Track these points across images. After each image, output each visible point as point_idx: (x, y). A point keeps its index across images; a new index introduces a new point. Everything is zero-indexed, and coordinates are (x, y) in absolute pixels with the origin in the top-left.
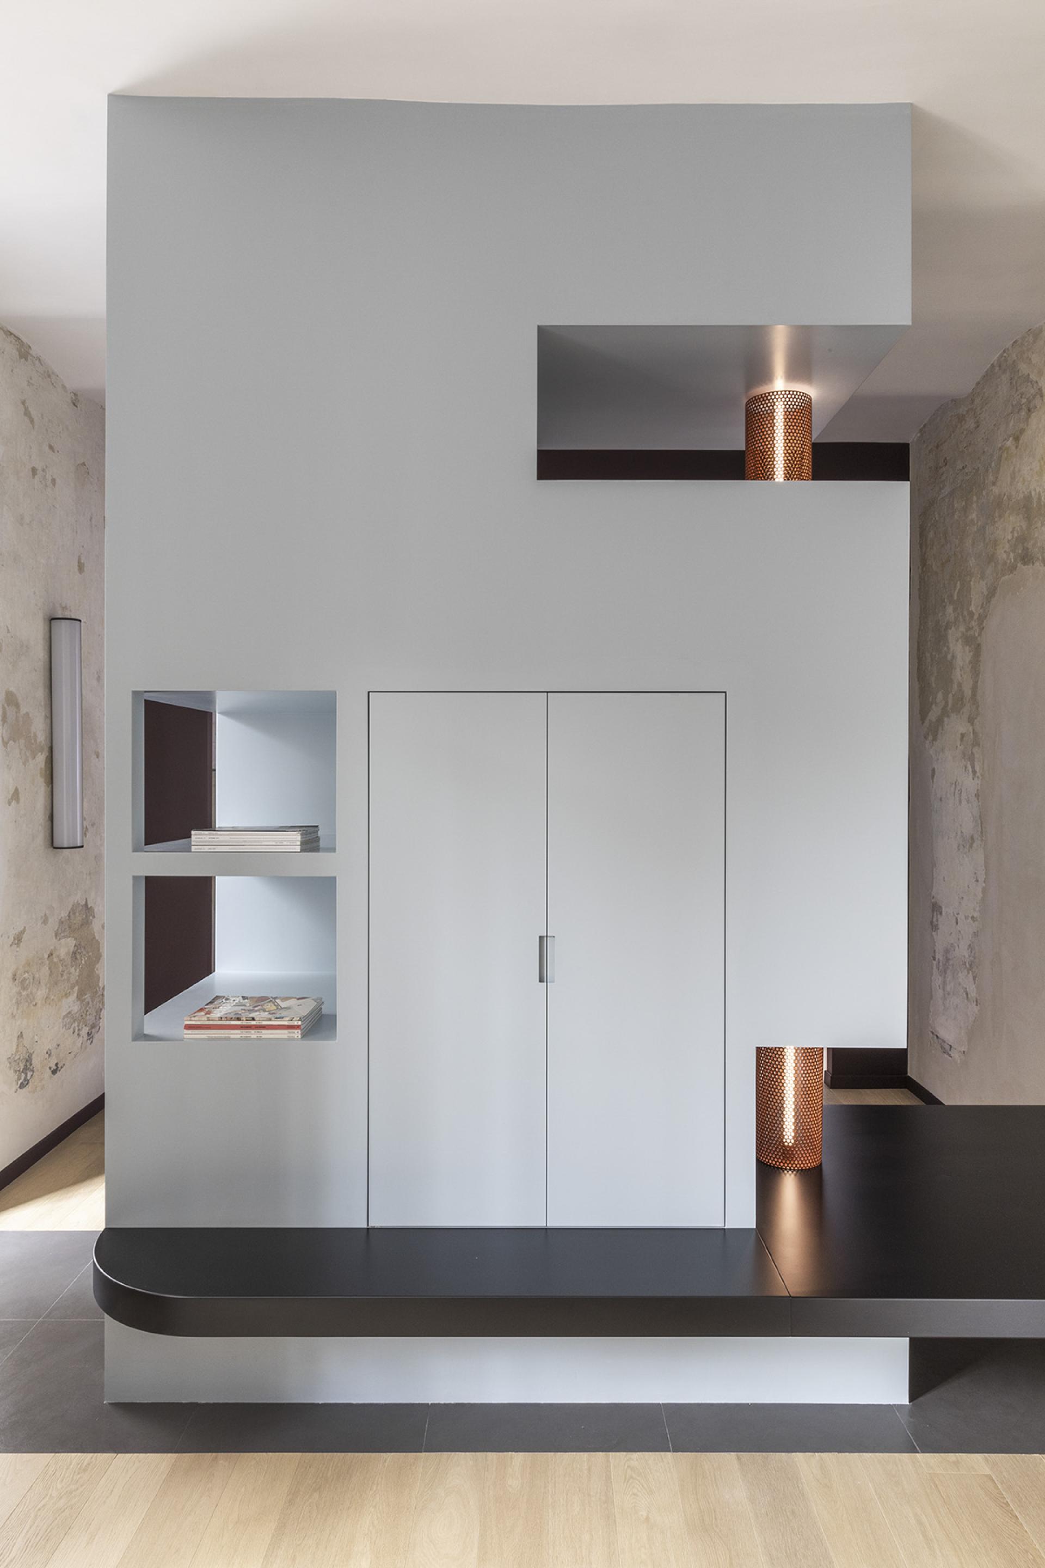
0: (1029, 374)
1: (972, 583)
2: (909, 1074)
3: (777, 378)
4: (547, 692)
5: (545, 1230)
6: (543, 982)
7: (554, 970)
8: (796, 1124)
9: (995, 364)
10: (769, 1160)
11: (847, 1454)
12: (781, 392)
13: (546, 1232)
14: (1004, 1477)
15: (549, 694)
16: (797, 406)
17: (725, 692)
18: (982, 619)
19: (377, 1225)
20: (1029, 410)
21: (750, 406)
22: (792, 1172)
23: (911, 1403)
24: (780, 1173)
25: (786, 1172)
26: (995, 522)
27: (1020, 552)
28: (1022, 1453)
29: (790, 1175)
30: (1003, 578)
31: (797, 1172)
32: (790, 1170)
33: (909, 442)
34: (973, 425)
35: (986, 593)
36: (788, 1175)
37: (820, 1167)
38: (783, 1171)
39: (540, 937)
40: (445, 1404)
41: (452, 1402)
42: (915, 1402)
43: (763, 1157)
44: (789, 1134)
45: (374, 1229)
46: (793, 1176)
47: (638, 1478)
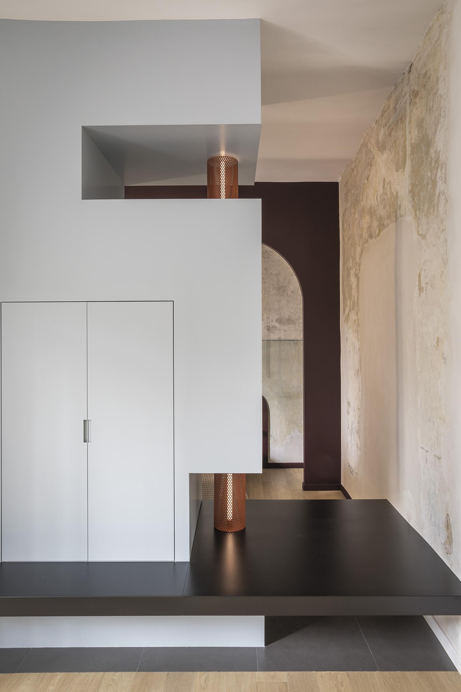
0: (371, 149)
1: (357, 248)
2: (342, 484)
3: (221, 150)
4: (87, 302)
5: (87, 563)
6: (87, 442)
7: (92, 436)
8: (233, 510)
9: (362, 144)
10: (220, 528)
11: (222, 672)
12: (223, 157)
13: (88, 564)
14: (293, 683)
15: (88, 302)
16: (229, 164)
17: (173, 301)
18: (359, 265)
19: (6, 561)
20: (371, 166)
21: (209, 163)
22: (231, 533)
23: (266, 647)
24: (225, 534)
25: (228, 533)
26: (362, 219)
27: (369, 233)
28: (307, 671)
29: (230, 535)
30: (365, 245)
31: (233, 533)
32: (230, 532)
33: (339, 182)
34: (356, 173)
35: (360, 253)
36: (229, 535)
37: (244, 530)
38: (227, 533)
39: (84, 421)
40: (39, 648)
41: (42, 647)
42: (268, 646)
43: (218, 527)
44: (230, 515)
45: (4, 562)
46: (231, 535)
47: (114, 685)
